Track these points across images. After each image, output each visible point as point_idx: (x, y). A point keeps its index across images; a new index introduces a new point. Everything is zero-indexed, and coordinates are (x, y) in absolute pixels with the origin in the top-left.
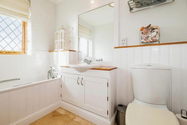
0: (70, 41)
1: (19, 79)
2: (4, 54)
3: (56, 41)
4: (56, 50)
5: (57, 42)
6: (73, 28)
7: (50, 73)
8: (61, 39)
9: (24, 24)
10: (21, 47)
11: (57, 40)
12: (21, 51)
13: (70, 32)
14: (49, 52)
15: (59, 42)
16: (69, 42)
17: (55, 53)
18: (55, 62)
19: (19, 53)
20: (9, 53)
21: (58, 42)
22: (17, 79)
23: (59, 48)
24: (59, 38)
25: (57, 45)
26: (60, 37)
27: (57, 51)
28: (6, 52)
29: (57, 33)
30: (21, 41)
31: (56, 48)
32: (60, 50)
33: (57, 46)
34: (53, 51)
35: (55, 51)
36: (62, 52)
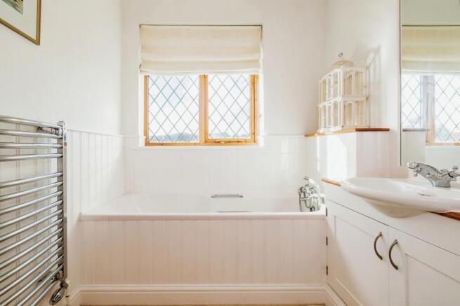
0: (367, 98)
1: (241, 197)
2: (222, 145)
3: (321, 106)
4: (321, 131)
5: (325, 106)
6: (377, 51)
7: (304, 193)
8: (335, 95)
9: (254, 80)
10: (249, 131)
11: (324, 100)
12: (249, 138)
13: (368, 68)
14: (306, 136)
15: (330, 107)
16: (362, 102)
17: (318, 138)
18: (318, 163)
19: (246, 141)
20: (229, 142)
21: (327, 108)
22: (237, 196)
23: (330, 124)
24: (330, 94)
25: (325, 116)
26: (332, 90)
27: (323, 134)
28: (225, 142)
29: (324, 82)
30: (249, 118)
31: (323, 125)
32: (333, 129)
33: (325, 119)
34: (313, 135)
35: (319, 134)
36: (335, 136)
